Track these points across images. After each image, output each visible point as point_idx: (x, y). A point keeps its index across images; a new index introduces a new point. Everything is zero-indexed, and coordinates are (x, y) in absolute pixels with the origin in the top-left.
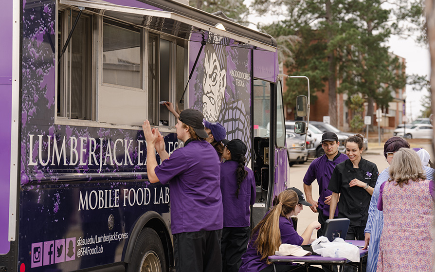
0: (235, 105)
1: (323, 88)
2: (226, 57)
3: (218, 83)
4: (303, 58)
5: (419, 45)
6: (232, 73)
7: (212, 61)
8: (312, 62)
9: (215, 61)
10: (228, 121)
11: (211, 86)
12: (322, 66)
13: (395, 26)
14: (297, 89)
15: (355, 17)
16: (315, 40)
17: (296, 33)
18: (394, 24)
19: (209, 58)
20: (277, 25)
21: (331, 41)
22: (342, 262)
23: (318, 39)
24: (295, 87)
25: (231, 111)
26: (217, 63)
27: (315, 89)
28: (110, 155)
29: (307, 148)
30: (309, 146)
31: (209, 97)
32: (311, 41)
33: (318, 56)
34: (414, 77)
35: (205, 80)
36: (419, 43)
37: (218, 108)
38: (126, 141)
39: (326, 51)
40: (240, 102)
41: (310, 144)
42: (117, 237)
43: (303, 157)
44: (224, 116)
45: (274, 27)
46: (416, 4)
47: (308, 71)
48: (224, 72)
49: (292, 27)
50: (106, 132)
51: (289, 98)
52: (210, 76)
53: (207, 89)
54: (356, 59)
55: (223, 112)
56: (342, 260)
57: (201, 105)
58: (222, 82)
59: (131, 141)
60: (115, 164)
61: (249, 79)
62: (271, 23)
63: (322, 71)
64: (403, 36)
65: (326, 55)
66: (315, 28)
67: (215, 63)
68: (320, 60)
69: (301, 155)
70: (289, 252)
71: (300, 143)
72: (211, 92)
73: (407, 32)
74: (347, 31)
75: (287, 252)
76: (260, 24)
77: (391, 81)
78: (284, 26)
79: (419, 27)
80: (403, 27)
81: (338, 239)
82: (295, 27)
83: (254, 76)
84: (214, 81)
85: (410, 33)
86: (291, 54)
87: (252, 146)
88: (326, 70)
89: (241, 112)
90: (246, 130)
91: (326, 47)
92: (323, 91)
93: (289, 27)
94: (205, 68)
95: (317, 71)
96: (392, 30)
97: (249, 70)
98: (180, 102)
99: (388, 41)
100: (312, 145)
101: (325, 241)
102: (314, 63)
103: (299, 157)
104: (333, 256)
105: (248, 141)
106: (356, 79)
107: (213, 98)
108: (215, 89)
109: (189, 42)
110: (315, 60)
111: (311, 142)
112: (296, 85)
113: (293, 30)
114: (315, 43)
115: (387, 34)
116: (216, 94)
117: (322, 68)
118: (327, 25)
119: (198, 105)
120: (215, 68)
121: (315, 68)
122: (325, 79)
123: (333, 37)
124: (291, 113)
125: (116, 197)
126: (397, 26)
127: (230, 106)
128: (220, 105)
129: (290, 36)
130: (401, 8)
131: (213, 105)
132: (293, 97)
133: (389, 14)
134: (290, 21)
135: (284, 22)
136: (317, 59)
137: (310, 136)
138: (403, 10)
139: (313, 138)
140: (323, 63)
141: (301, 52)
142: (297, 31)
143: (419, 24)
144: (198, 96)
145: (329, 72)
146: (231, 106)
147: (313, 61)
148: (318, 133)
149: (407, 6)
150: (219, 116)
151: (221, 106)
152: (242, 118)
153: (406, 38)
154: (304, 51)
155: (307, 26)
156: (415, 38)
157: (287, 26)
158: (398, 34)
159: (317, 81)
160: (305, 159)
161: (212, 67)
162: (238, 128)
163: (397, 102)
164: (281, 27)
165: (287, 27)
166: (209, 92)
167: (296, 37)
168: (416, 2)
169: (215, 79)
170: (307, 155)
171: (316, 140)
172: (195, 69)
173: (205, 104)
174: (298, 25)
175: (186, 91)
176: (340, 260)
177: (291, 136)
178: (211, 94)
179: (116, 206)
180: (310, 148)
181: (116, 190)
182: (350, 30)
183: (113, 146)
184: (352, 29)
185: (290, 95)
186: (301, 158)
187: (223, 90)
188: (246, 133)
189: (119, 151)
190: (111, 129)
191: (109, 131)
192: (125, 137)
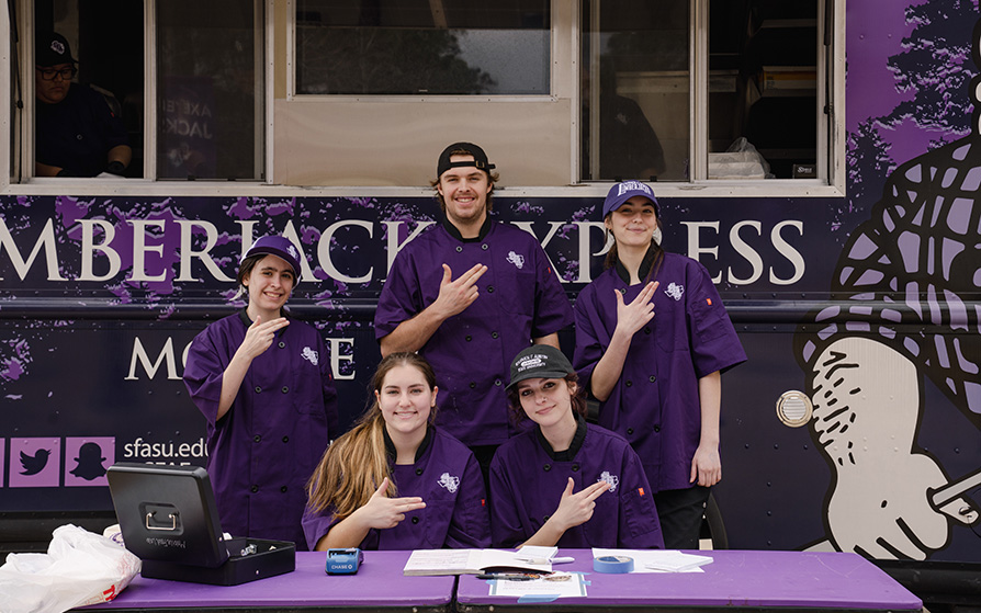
38: (393, 228)
60: (330, 280)
98: (826, 112)
183: (316, 236)
189: (349, 248)
190: (299, 199)
191: (290, 203)
192: (389, 216)
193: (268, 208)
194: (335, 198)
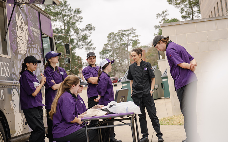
0: (34, 46)
2: (27, 19)
3: (24, 32)
5: (87, 51)
6: (31, 28)
9: (21, 19)
10: (32, 54)
11: (21, 33)
13: (77, 44)
15: (61, 42)
18: (76, 43)
19: (18, 17)
25: (32, 49)
26: (22, 20)
31: (20, 39)
34: (86, 63)
35: (17, 29)
36: (87, 50)
37: (26, 46)
40: (37, 45)
44: (29, 51)
46: (83, 36)
48: (27, 26)
52: (20, 27)
53: (19, 34)
54: (63, 58)
55: (29, 49)
57: (16, 43)
58: (26, 31)
61: (40, 33)
64: (80, 48)
72: (21, 36)
73: (81, 46)
74: (59, 47)
77: (77, 65)
79: (86, 44)
80: (80, 45)
84: (22, 31)
85: (83, 47)
89: (38, 50)
94: (16, 22)
96: (76, 46)
97: (39, 28)
98: (4, 40)
99: (75, 50)
106: (64, 66)
107: (22, 40)
108: (23, 35)
109: (6, 4)
115: (74, 47)
116: (24, 38)
120: (22, 23)
126: (78, 44)
127: (32, 46)
128: (26, 44)
130: (78, 37)
131: (23, 44)
133: (74, 40)
138: (79, 38)
143: (86, 43)
144: (14, 37)
149: (80, 37)
150: (27, 51)
151: (27, 45)
152: (39, 54)
153: (81, 49)
156: (85, 48)
158: (78, 47)
161: (20, 22)
163: (80, 74)
166: (20, 36)
168: (84, 35)
169: (22, 29)
172: (11, 21)
173: (18, 43)
175: (7, 34)
178: (21, 37)
182: (60, 47)
184: (61, 46)
187: (27, 36)
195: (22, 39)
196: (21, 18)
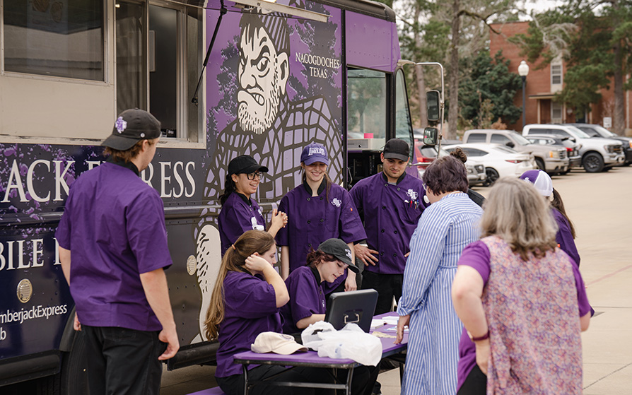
0: (307, 105)
1: (609, 84)
2: (288, 35)
3: (272, 73)
4: (585, 49)
6: (301, 58)
7: (257, 41)
8: (595, 54)
9: (264, 38)
10: (294, 128)
11: (257, 77)
12: (606, 58)
14: (576, 86)
16: (599, 28)
17: (574, 21)
19: (251, 36)
20: (554, 12)
21: (617, 29)
22: (344, 366)
23: (602, 27)
24: (574, 84)
26: (268, 43)
27: (599, 86)
28: (19, 186)
29: (569, 156)
30: (571, 153)
31: (252, 94)
32: (594, 29)
33: (601, 47)
35: (244, 68)
37: (273, 110)
38: (58, 163)
39: (611, 41)
40: (319, 101)
41: (573, 152)
42: (41, 313)
43: (563, 167)
44: (284, 123)
45: (550, 15)
47: (589, 64)
48: (283, 57)
49: (571, 14)
50: (7, 149)
51: (567, 96)
52: (255, 62)
55: (284, 116)
56: (346, 363)
57: (233, 105)
58: (279, 71)
59: (70, 163)
60: (32, 200)
61: (339, 67)
62: (547, 10)
63: (606, 64)
65: (611, 45)
66: (599, 15)
67: (264, 44)
68: (604, 52)
69: (560, 165)
70: (269, 346)
71: (559, 150)
72: (257, 85)
75: (266, 347)
76: (534, 11)
78: (562, 13)
81: (350, 325)
82: (574, 14)
83: (347, 63)
84: (261, 70)
86: (566, 45)
87: (345, 164)
88: (611, 63)
89: (321, 115)
90: (331, 141)
91: (611, 37)
92: (608, 88)
93: (568, 12)
94: (241, 50)
95: (600, 65)
97: (338, 53)
98: (193, 101)
100: (576, 153)
101: (327, 329)
102: (597, 55)
103: (557, 167)
104: (333, 356)
105: (336, 157)
107: (260, 95)
109: (204, 11)
110: (597, 52)
111: (575, 149)
112: (575, 81)
113: (572, 17)
114: (597, 32)
116: (268, 88)
117: (606, 61)
118: (613, 11)
119: (228, 105)
120: (265, 50)
121: (597, 61)
122: (611, 74)
123: (620, 24)
124: (572, 114)
125: (35, 252)
127: (297, 106)
128: (276, 105)
129: (565, 24)
131: (262, 105)
132: (572, 95)
134: (569, 7)
135: (563, 8)
136: (601, 51)
137: (574, 141)
139: (577, 144)
140: (607, 56)
141: (583, 43)
142: (577, 19)
144: (227, 92)
145: (615, 66)
146: (301, 105)
147: (595, 52)
148: (585, 138)
150: (275, 121)
151: (279, 107)
152: (324, 124)
154: (586, 42)
155: (589, 13)
157: (565, 12)
159: (600, 76)
160: (565, 169)
161: (258, 49)
162: (313, 139)
164: (558, 15)
165: (565, 15)
166: (252, 85)
167: (572, 25)
169: (263, 67)
170: (568, 164)
171: (581, 146)
173: (243, 104)
174: (578, 11)
175: (200, 85)
176: (342, 364)
177: (549, 141)
178: (256, 88)
179: (35, 264)
180: (573, 155)
181: (35, 242)
183: (26, 171)
185: (568, 93)
186: (560, 168)
187: (282, 83)
188: (332, 145)
189: (40, 178)
190: (19, 145)
191: (15, 147)
192: (56, 157)
193: (5, 151)
194: (34, 144)
195: (260, 92)
196: (261, 38)
